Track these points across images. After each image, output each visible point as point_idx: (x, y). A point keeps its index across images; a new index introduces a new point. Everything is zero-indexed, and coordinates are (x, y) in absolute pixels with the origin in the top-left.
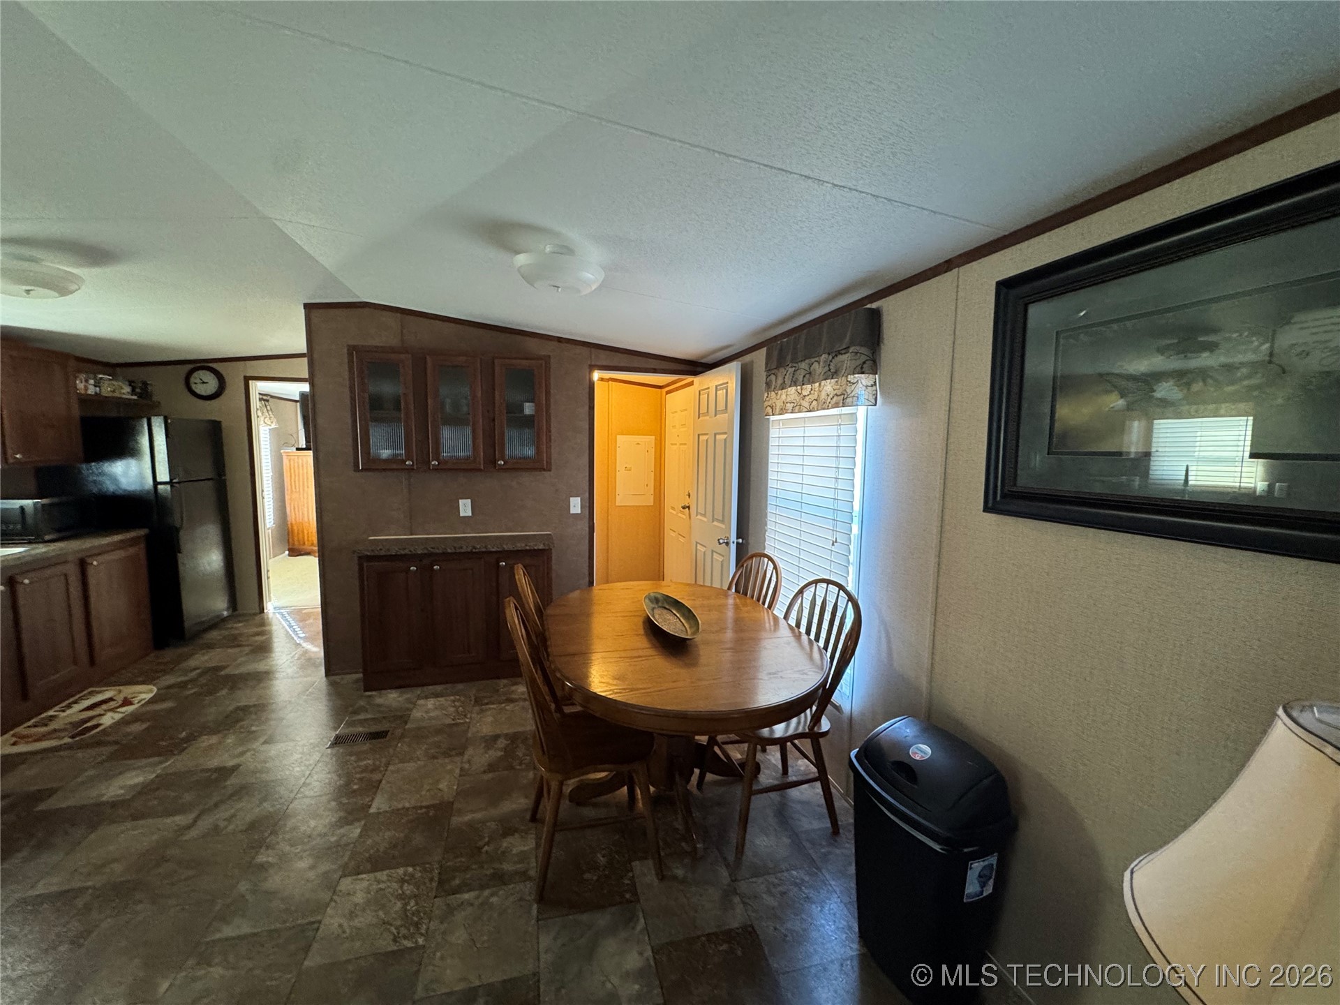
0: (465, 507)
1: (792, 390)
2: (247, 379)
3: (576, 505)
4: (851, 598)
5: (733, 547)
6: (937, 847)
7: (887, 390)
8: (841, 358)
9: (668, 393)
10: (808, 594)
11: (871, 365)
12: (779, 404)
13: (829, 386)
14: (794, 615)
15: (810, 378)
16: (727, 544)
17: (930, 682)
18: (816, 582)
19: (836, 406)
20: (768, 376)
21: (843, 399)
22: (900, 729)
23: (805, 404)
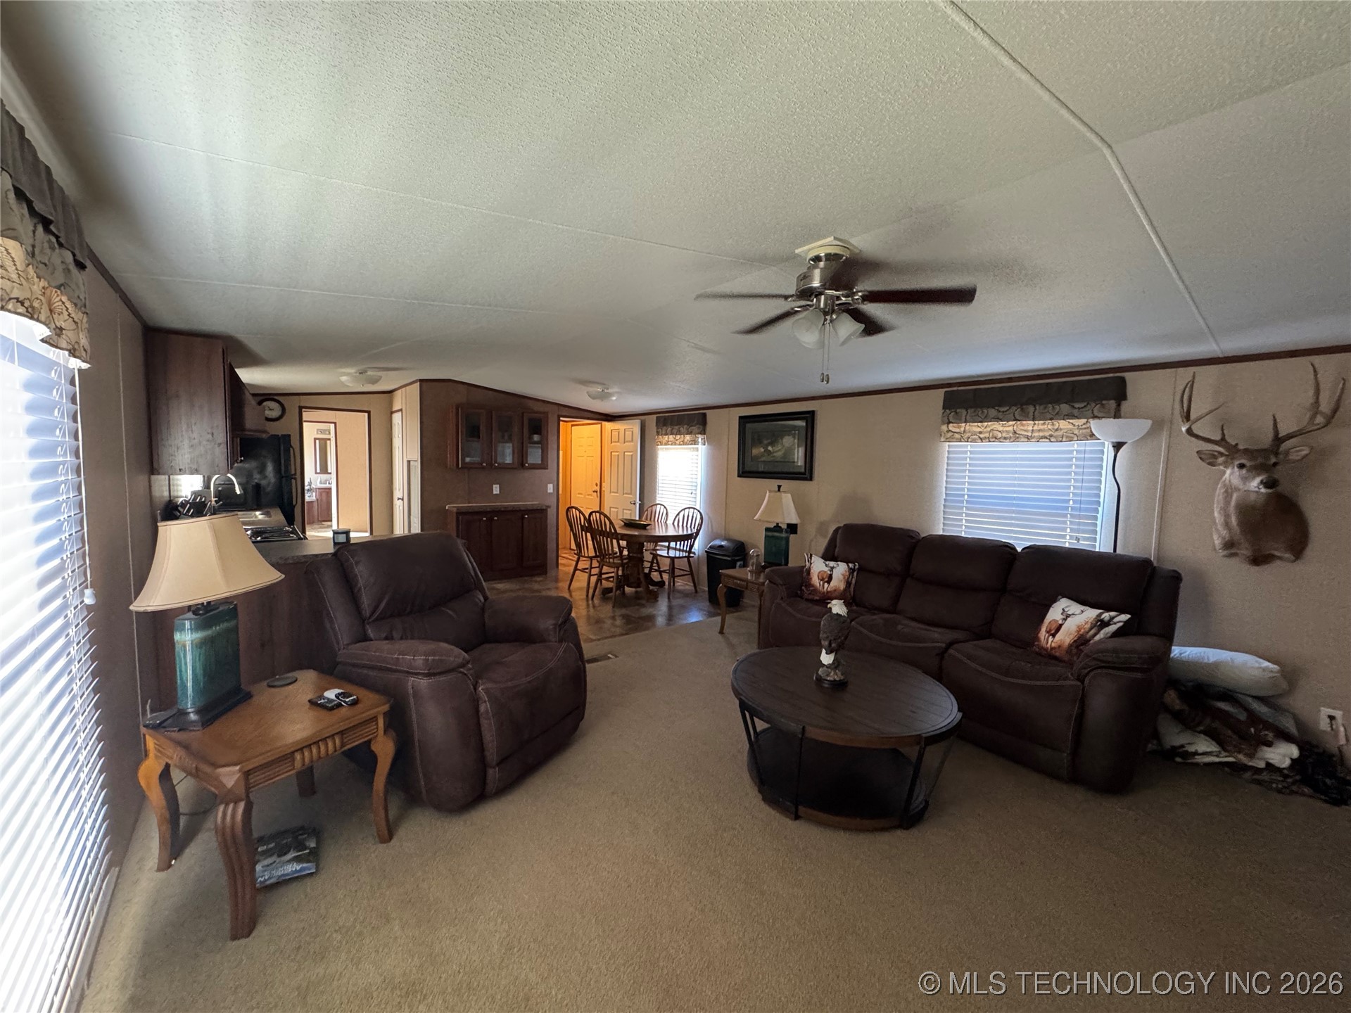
0: (496, 489)
1: (671, 436)
2: (301, 408)
3: (550, 488)
4: (699, 511)
5: (638, 505)
6: (729, 559)
7: (709, 441)
8: (693, 428)
9: (572, 426)
10: (681, 515)
11: (703, 432)
12: (664, 441)
13: (688, 437)
14: (676, 523)
15: (679, 433)
16: (634, 504)
17: (725, 531)
18: (684, 509)
19: (691, 444)
20: (657, 429)
21: (695, 442)
22: (717, 542)
23: (678, 442)
